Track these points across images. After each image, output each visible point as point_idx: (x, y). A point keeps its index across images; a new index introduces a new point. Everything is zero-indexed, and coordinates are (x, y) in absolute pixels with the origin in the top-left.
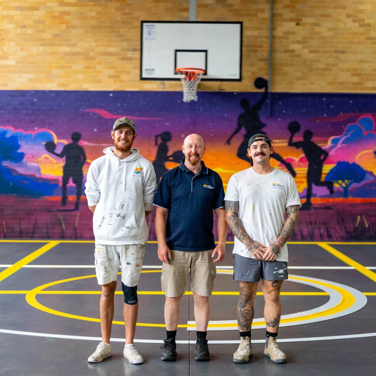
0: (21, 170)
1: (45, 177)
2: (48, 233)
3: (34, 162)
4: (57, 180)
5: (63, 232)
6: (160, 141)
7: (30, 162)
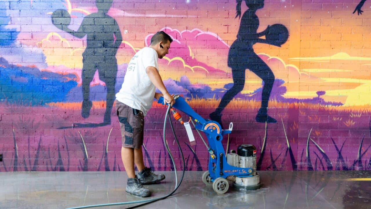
0: (11, 59)
1: (54, 71)
2: (60, 162)
3: (34, 46)
4: (73, 75)
5: (86, 161)
6: (244, 8)
7: (28, 45)
